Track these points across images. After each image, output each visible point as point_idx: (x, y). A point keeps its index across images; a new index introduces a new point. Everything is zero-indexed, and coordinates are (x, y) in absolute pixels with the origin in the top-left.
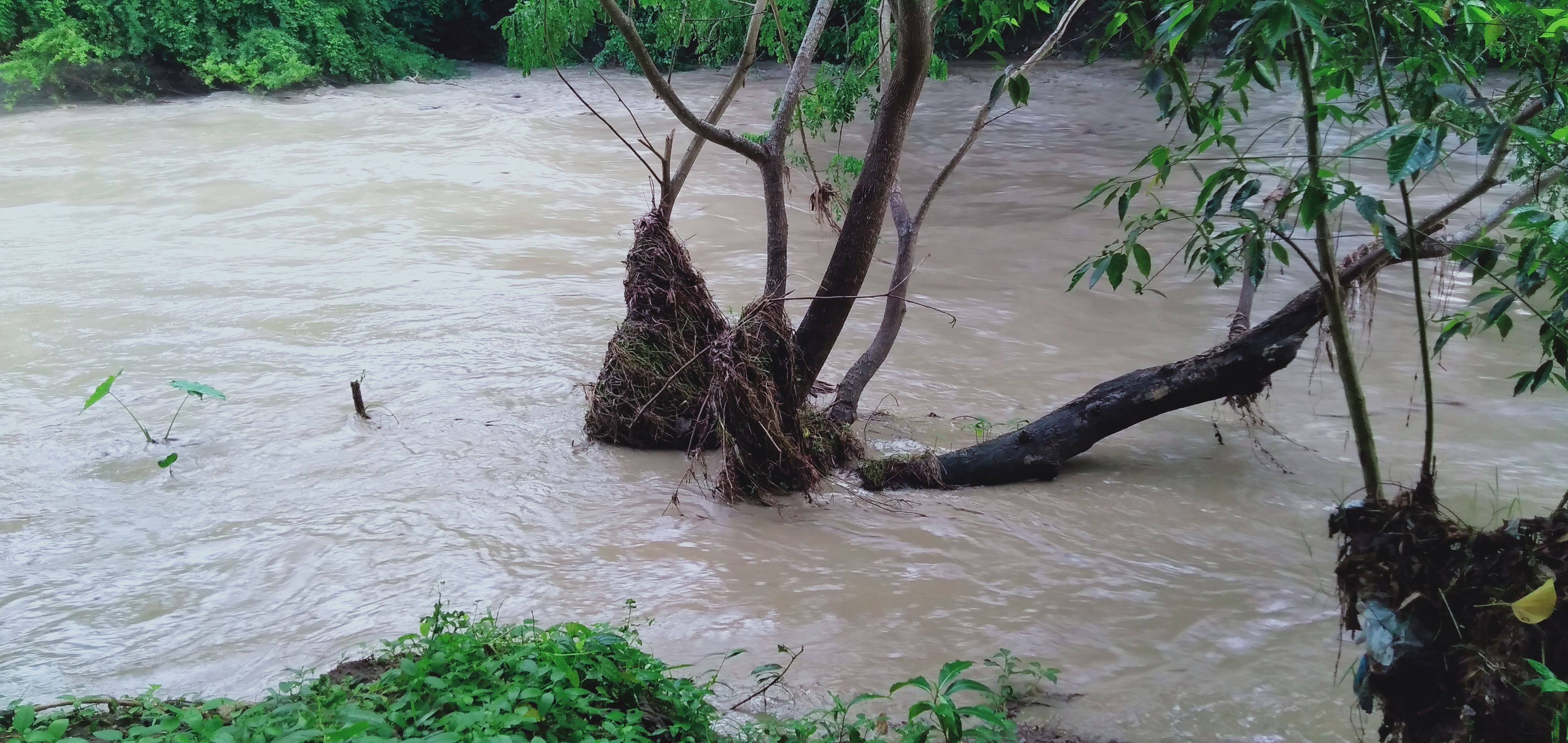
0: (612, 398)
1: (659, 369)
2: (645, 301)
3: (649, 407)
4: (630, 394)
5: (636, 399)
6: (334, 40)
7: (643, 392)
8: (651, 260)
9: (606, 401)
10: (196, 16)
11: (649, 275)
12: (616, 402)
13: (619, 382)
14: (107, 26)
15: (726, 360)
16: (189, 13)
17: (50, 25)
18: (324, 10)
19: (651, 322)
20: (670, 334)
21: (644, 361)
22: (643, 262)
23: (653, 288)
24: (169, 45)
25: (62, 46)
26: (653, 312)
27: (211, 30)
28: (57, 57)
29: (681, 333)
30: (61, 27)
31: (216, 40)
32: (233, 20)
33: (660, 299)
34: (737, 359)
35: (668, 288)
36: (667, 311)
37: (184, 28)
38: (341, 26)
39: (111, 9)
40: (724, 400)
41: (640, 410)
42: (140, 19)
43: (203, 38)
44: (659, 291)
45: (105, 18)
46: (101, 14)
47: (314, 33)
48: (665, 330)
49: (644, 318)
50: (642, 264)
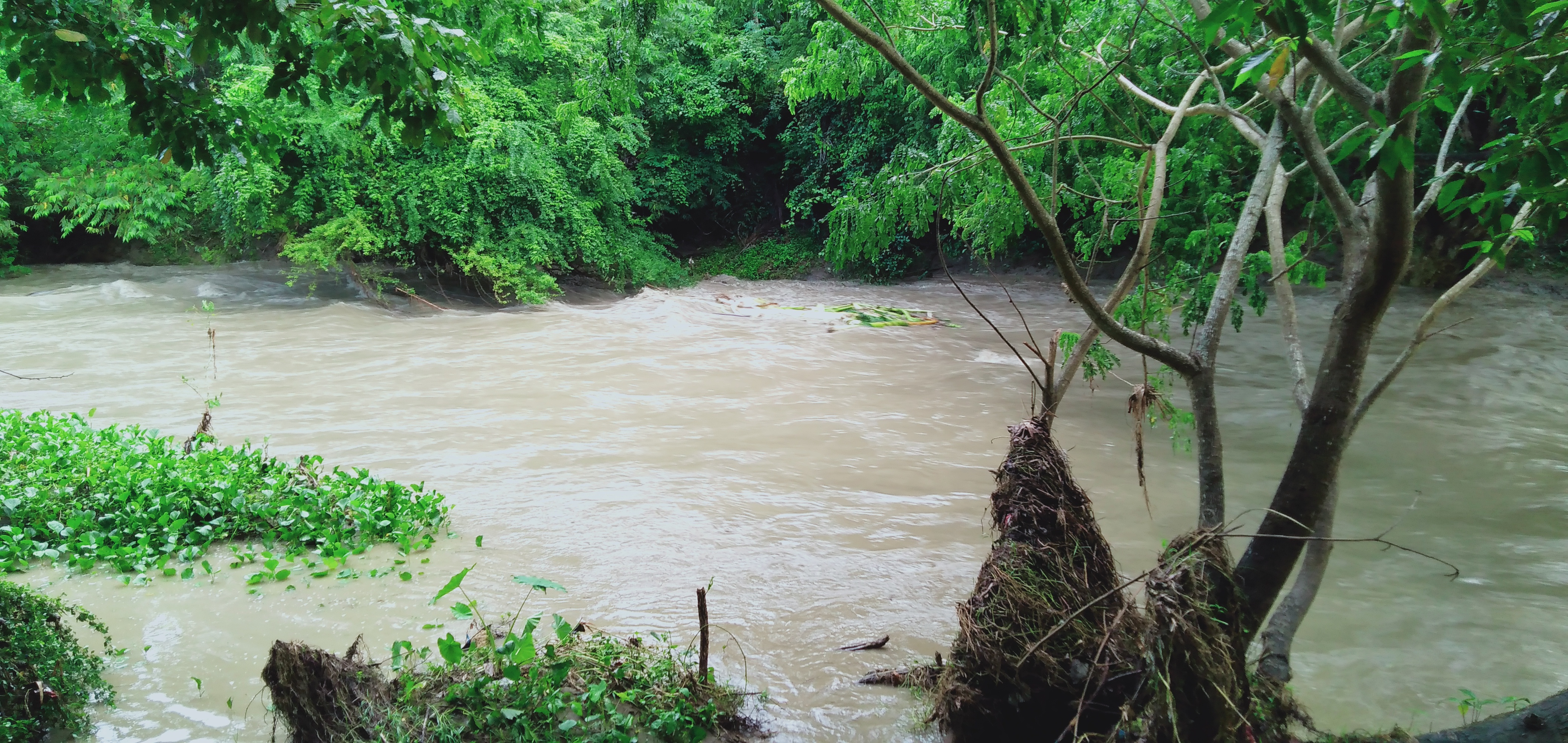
0: (994, 629)
1: (1049, 600)
2: (1029, 520)
3: (1040, 646)
4: (1016, 628)
5: (1023, 634)
6: (588, 232)
7: (1032, 626)
8: (1035, 473)
9: (987, 633)
10: (469, 205)
11: (1034, 491)
12: (999, 635)
13: (1003, 612)
14: (390, 213)
15: (1171, 605)
16: (463, 203)
17: (341, 214)
18: (580, 203)
19: (1036, 545)
20: (1059, 560)
21: (1032, 588)
22: (1027, 475)
23: (1039, 506)
24: (441, 233)
25: (348, 234)
26: (1038, 533)
27: (479, 220)
28: (344, 245)
29: (1071, 560)
30: (350, 216)
31: (482, 229)
32: (498, 211)
33: (1048, 519)
34: (1184, 604)
35: (1056, 507)
36: (1056, 533)
37: (457, 216)
38: (594, 219)
39: (394, 198)
40: (1166, 651)
41: (1030, 648)
42: (418, 207)
43: (470, 226)
44: (1046, 510)
45: (389, 205)
46: (387, 203)
47: (571, 223)
48: (1053, 555)
49: (1028, 538)
50: (1025, 478)
